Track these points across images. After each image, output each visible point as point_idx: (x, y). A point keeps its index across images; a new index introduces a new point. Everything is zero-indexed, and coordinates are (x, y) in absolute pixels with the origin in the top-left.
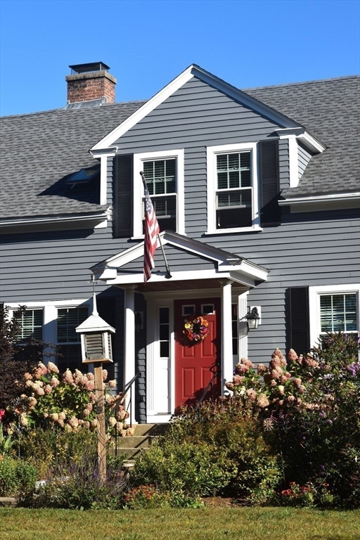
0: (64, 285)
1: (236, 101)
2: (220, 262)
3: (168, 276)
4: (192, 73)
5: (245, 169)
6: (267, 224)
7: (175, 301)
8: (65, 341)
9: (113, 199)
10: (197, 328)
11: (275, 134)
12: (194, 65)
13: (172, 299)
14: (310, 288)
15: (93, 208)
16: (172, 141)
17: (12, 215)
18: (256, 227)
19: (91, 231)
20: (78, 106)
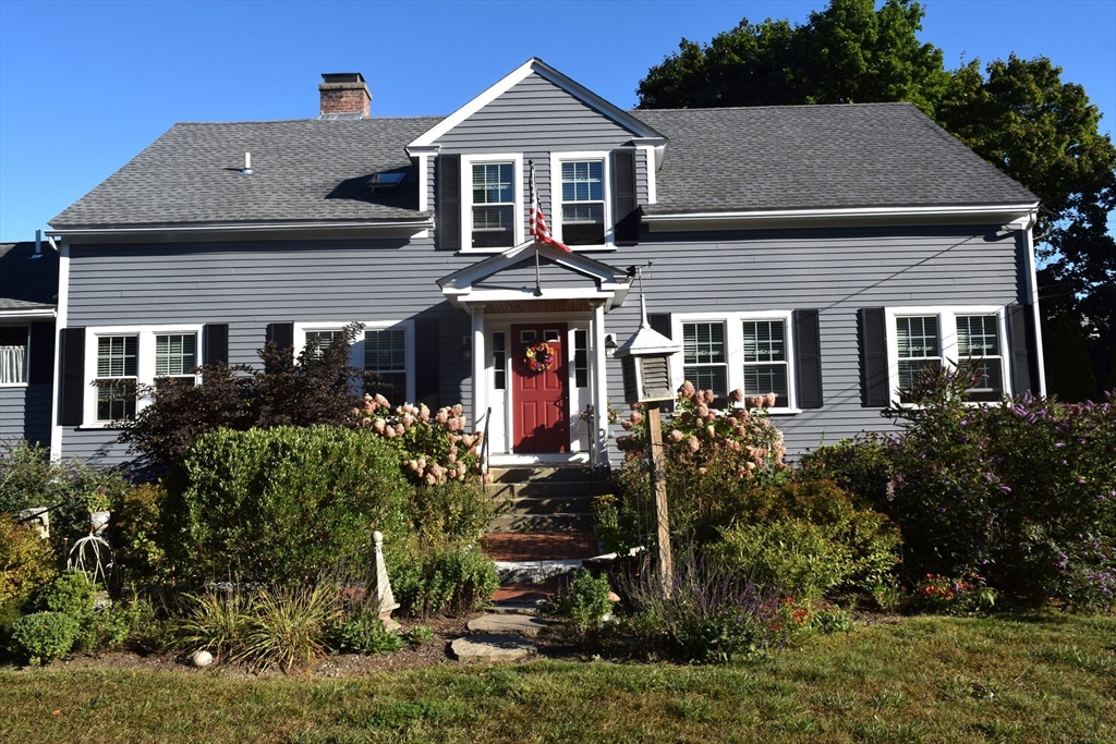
0: (373, 302)
1: (584, 104)
2: (603, 279)
3: (537, 292)
4: (531, 67)
5: (595, 180)
6: (623, 242)
7: (512, 325)
8: (389, 368)
9: (436, 206)
10: (541, 356)
11: (631, 143)
12: (535, 58)
13: (509, 323)
14: (672, 315)
15: (413, 214)
16: (509, 143)
17: (306, 217)
18: (610, 246)
19: (406, 242)
20: (334, 117)
